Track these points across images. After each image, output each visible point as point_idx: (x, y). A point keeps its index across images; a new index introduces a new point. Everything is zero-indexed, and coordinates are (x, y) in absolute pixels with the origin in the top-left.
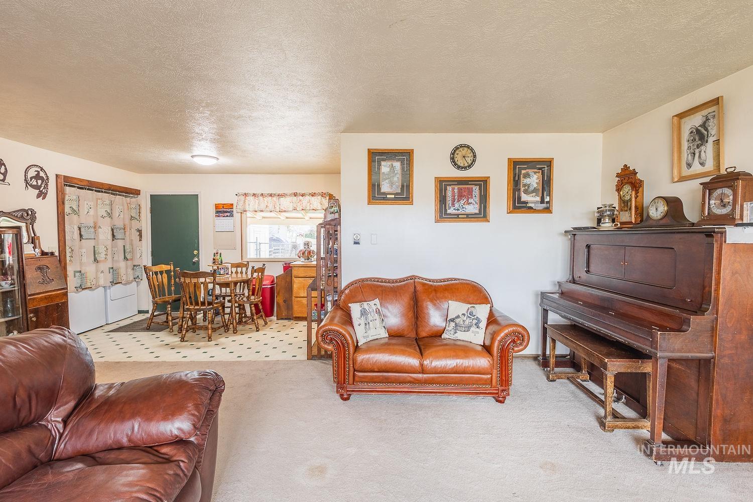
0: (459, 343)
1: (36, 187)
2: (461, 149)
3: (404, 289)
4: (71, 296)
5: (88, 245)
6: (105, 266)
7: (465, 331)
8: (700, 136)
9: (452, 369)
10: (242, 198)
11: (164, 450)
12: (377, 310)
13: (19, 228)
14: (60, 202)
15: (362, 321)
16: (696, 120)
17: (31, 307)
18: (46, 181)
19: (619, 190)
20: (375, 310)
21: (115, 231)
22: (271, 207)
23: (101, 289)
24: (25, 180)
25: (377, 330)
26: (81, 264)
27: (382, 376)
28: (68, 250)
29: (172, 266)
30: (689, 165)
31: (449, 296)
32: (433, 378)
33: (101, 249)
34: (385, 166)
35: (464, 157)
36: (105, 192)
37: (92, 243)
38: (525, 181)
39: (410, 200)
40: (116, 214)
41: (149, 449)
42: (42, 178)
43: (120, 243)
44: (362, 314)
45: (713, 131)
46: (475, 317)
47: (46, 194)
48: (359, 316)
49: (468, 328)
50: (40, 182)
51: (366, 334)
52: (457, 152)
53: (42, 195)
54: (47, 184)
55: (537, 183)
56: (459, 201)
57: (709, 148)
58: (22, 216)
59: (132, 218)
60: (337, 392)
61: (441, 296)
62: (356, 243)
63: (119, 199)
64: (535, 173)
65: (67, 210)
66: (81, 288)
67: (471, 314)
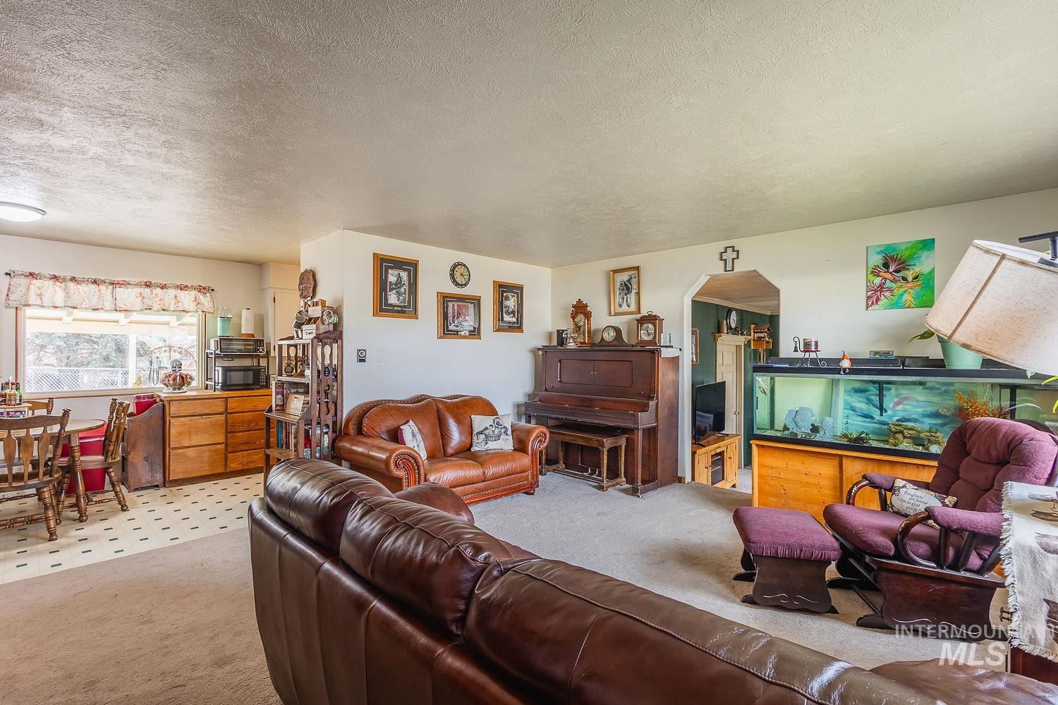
0: (491, 452)
2: (459, 267)
3: (429, 408)
7: (495, 441)
8: (626, 287)
16: (624, 277)
19: (573, 317)
30: (620, 306)
31: (469, 411)
34: (392, 275)
35: (461, 274)
39: (415, 315)
45: (635, 286)
46: (503, 426)
49: (498, 437)
52: (456, 269)
56: (458, 318)
57: (632, 297)
62: (362, 360)
67: (498, 423)
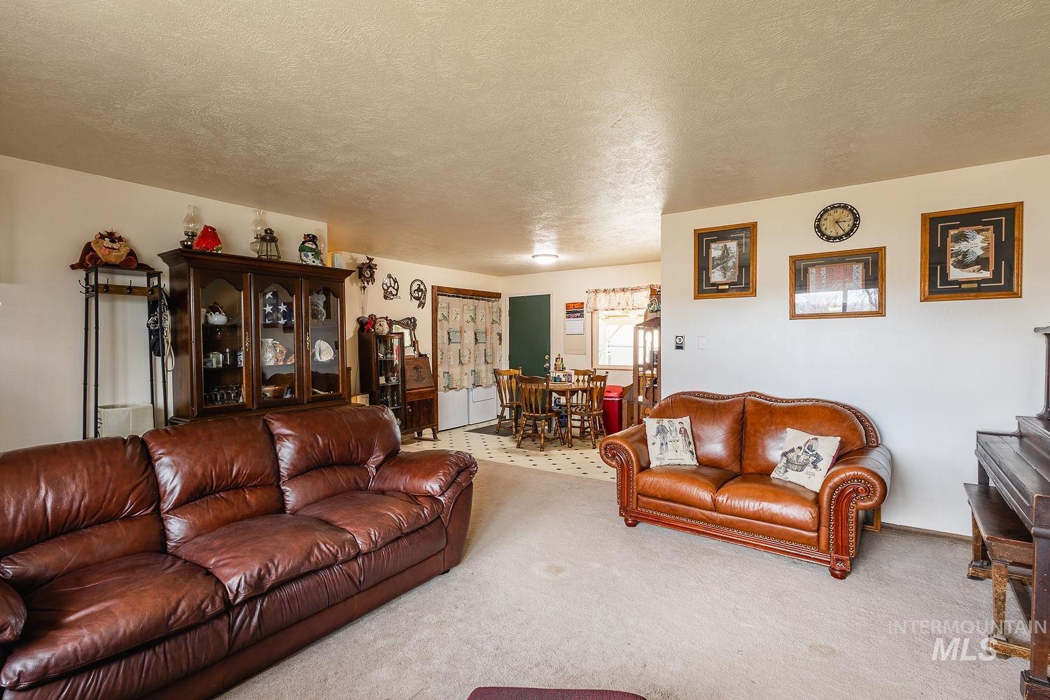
1: (417, 298)
2: (832, 212)
3: (727, 407)
4: (441, 394)
5: (455, 348)
6: (468, 369)
7: (797, 470)
9: (755, 513)
10: (593, 295)
11: (420, 499)
12: (683, 430)
13: (402, 334)
14: (434, 311)
15: (658, 440)
17: (409, 400)
18: (424, 292)
20: (678, 430)
21: (477, 335)
22: (623, 305)
23: (465, 391)
24: (411, 293)
25: (678, 454)
26: (449, 368)
27: (668, 505)
28: (439, 353)
29: (521, 371)
31: (790, 422)
32: (732, 521)
33: (466, 353)
34: (716, 249)
35: (836, 222)
36: (470, 298)
37: (458, 346)
38: (957, 248)
39: (751, 290)
40: (479, 318)
41: (413, 497)
42: (422, 290)
43: (482, 347)
44: (658, 432)
46: (815, 453)
47: (425, 303)
48: (655, 434)
49: (802, 467)
50: (420, 293)
51: (662, 456)
52: (825, 217)
53: (422, 305)
54: (425, 295)
55: (983, 248)
58: (407, 324)
59: (493, 322)
60: (621, 515)
61: (778, 420)
62: (679, 347)
63: (482, 304)
64: (979, 232)
65: (440, 316)
66: (449, 388)
67: (810, 448)
